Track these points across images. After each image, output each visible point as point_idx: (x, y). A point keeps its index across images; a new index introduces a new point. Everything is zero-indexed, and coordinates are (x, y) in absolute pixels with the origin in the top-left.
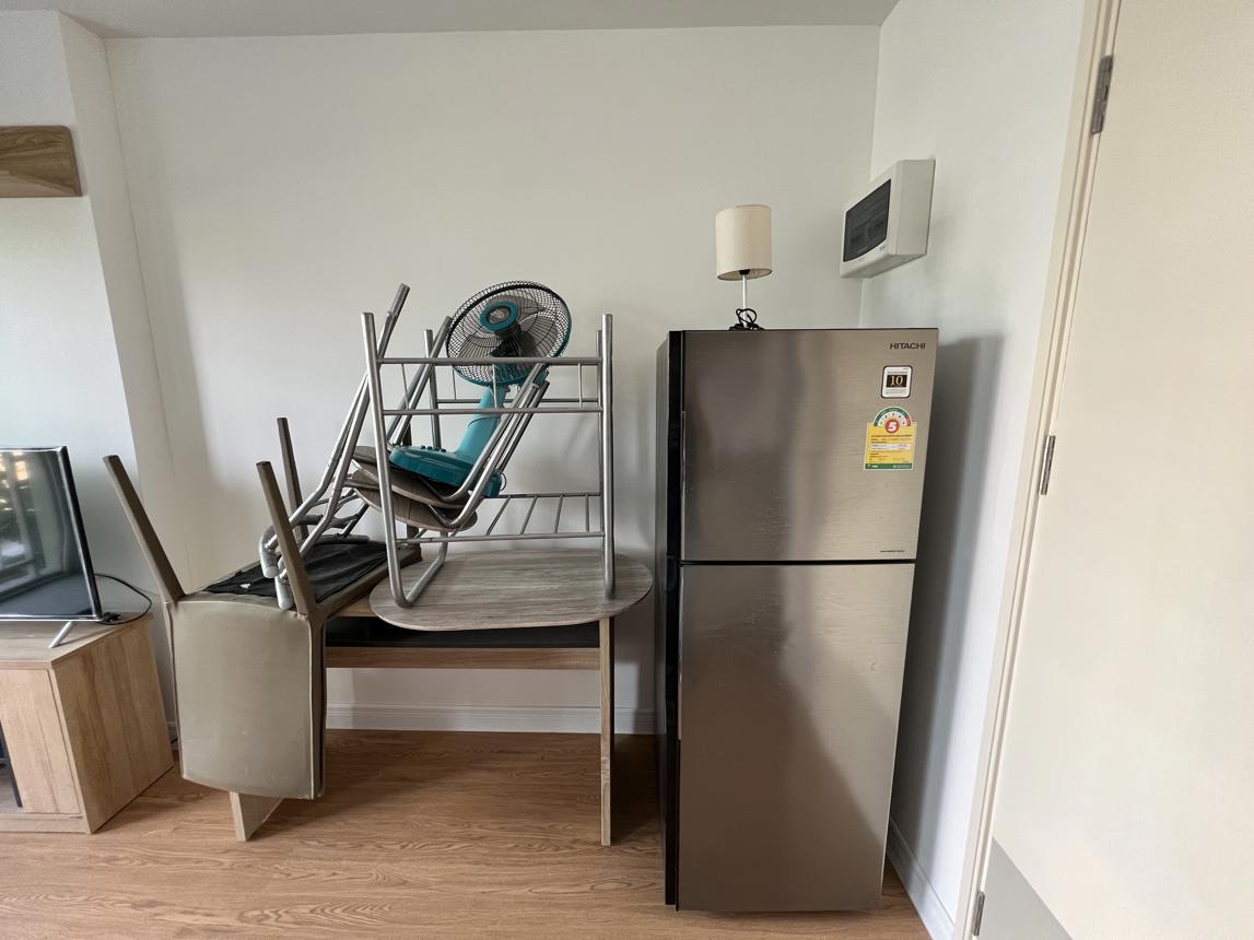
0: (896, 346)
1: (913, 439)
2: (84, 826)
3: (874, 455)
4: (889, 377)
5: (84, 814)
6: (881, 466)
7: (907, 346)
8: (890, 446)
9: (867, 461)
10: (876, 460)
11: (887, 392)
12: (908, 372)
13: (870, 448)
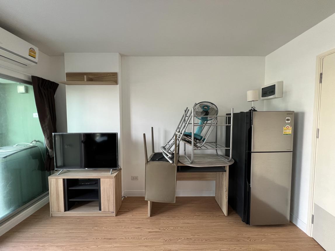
0: (288, 114)
1: (291, 130)
2: (114, 214)
3: (285, 132)
4: (287, 119)
5: (115, 212)
6: (286, 134)
7: (289, 114)
8: (287, 131)
9: (284, 133)
10: (285, 133)
11: (287, 122)
12: (290, 118)
13: (284, 131)
